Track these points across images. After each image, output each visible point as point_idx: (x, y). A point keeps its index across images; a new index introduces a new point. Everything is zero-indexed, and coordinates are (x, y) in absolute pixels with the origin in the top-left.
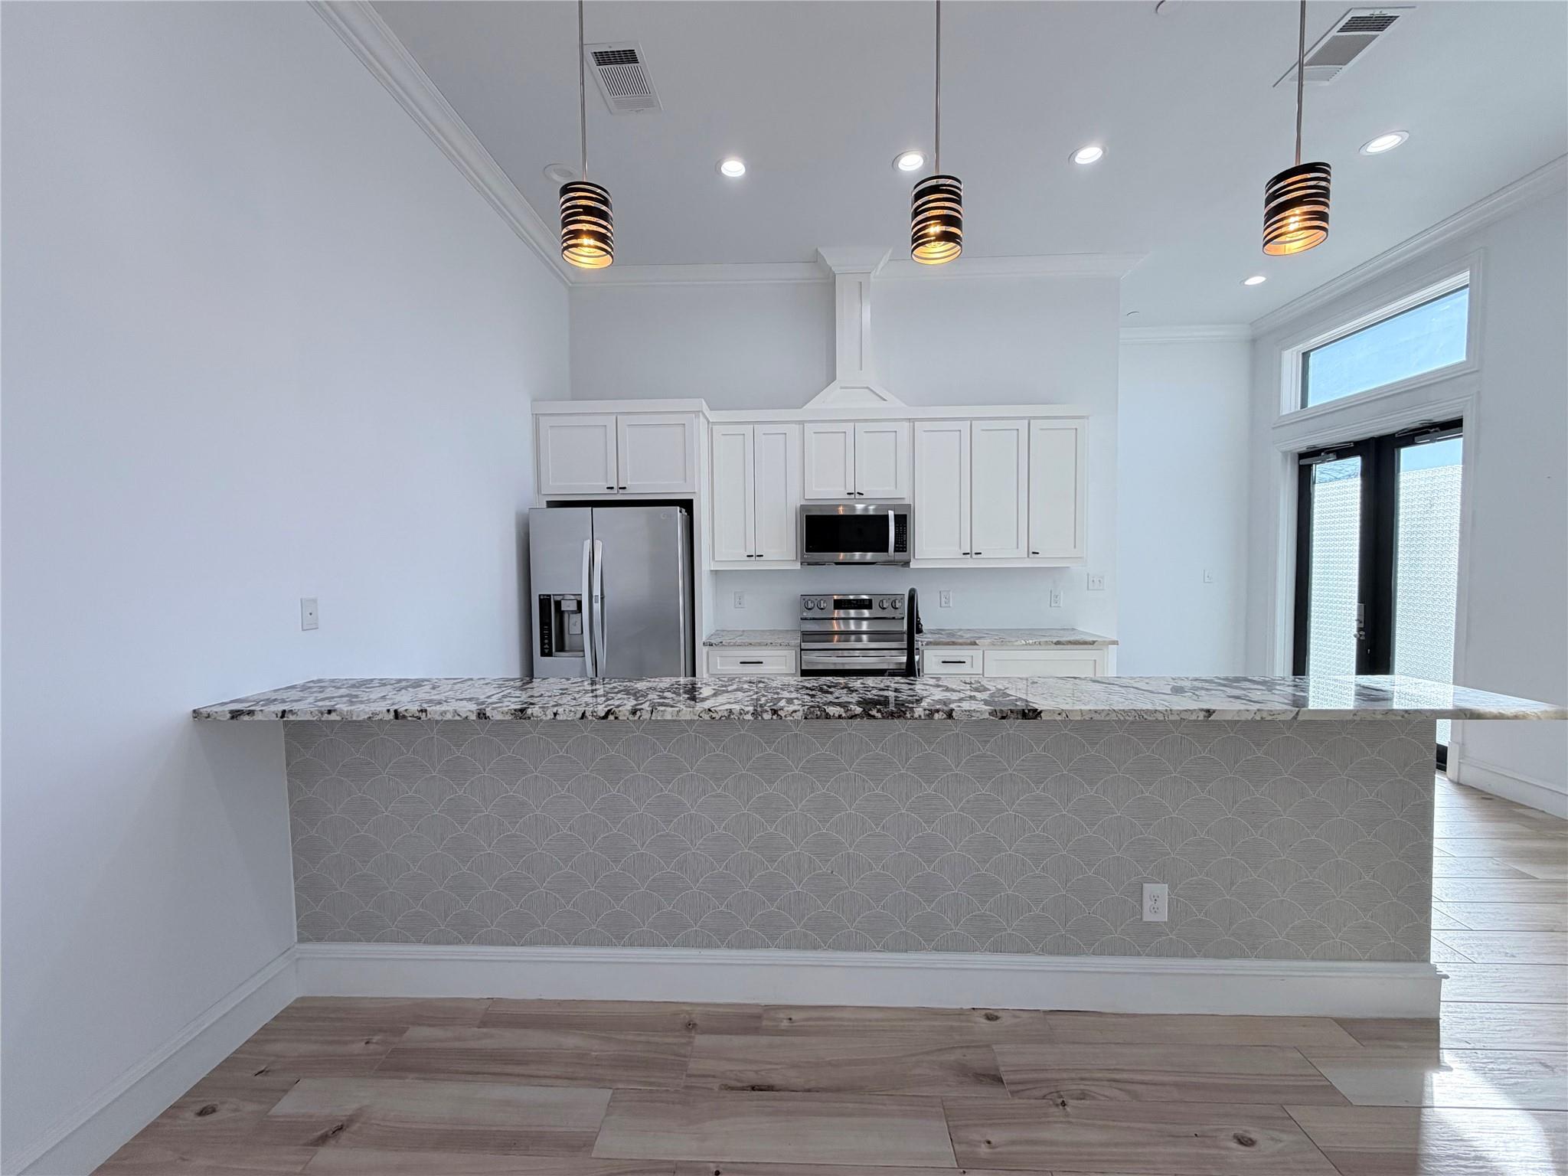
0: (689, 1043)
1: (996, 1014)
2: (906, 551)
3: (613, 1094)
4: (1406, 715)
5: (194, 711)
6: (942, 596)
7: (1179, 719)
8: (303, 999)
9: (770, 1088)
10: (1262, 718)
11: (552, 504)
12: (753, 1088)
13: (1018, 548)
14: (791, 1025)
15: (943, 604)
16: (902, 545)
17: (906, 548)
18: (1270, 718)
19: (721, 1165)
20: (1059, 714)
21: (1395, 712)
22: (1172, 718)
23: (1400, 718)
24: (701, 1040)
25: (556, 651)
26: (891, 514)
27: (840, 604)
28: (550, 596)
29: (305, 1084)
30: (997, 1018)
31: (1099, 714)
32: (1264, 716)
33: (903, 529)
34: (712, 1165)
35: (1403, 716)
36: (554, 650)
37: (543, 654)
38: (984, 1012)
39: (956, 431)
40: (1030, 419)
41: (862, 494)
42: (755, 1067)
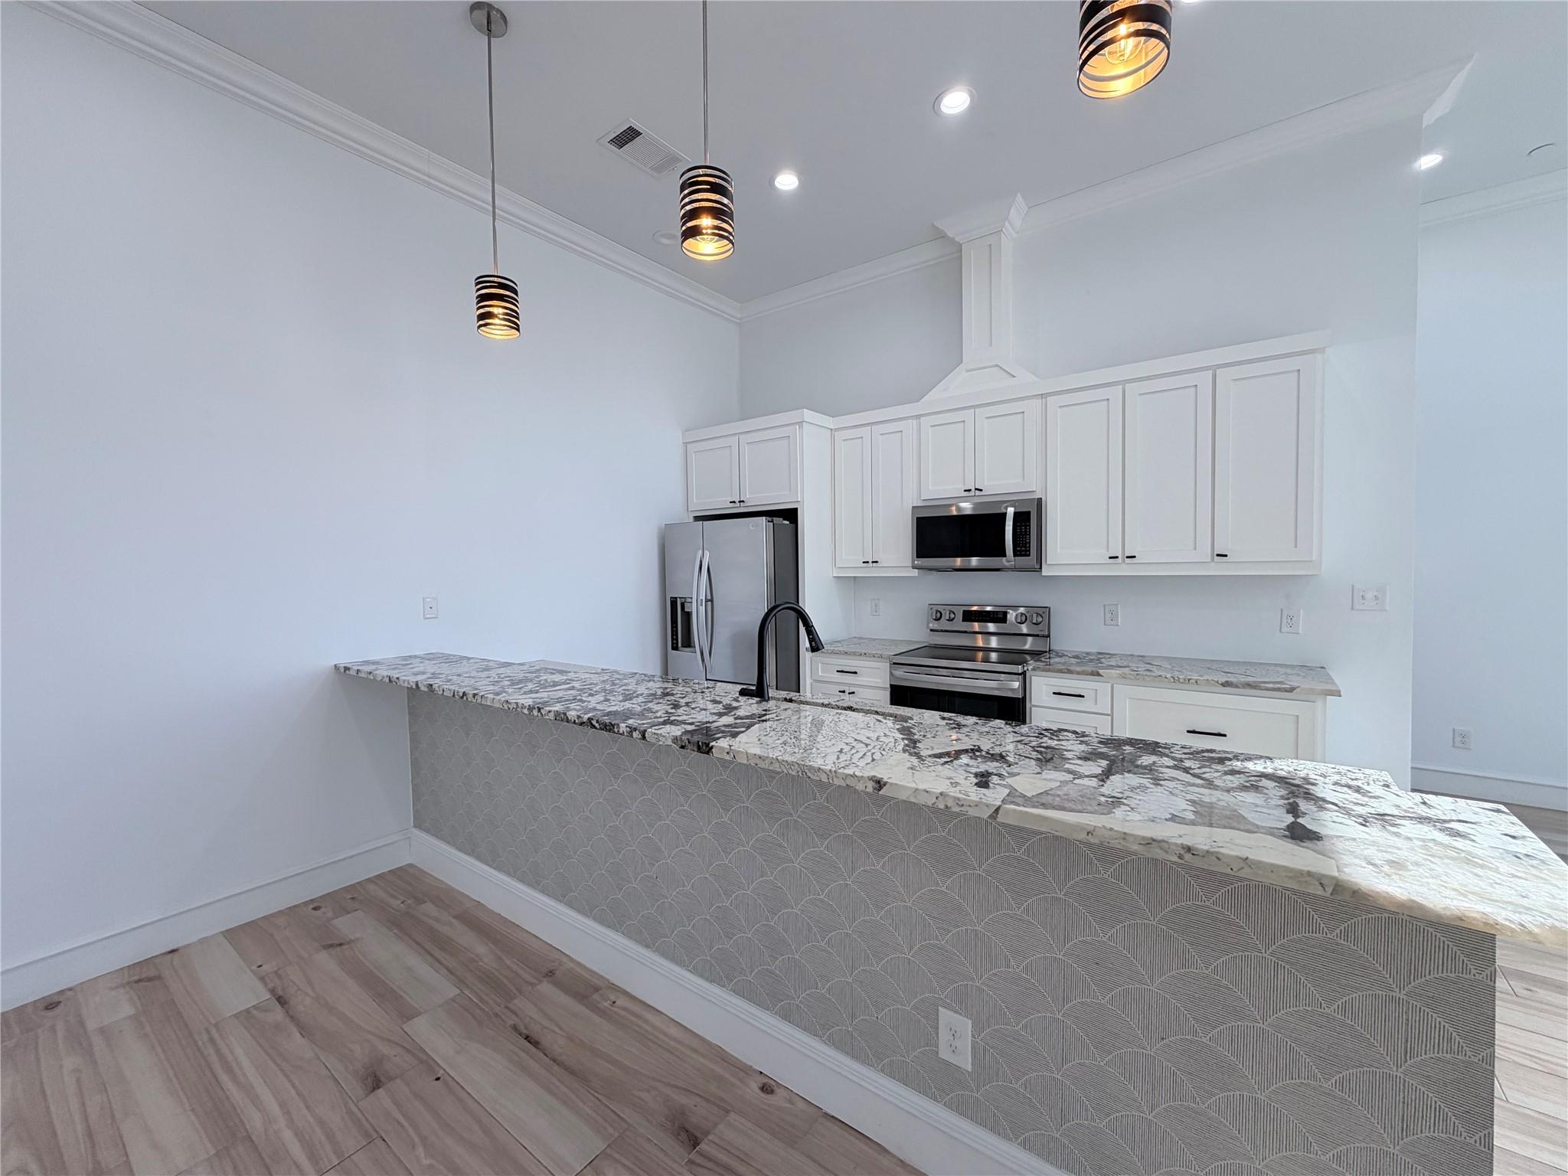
0: (533, 985)
1: (775, 1088)
2: (1029, 555)
3: (459, 995)
4: (1188, 857)
5: (335, 665)
6: (1107, 611)
7: (845, 785)
8: (411, 865)
9: (535, 1044)
10: (947, 807)
11: (697, 518)
12: (527, 1038)
13: (1195, 549)
14: (610, 1007)
15: (1108, 621)
16: (1021, 549)
17: (1029, 551)
18: (956, 809)
19: (447, 1078)
20: (728, 753)
21: (1165, 846)
22: (837, 782)
23: (1175, 859)
24: (546, 988)
25: (683, 647)
26: (1011, 511)
27: (969, 616)
28: (676, 598)
29: (360, 914)
30: (772, 1092)
31: (764, 760)
32: (949, 805)
33: (1026, 529)
34: (442, 1072)
35: (1180, 857)
36: (680, 645)
37: (673, 648)
38: (766, 1080)
39: (1103, 400)
40: (1214, 368)
41: (981, 490)
42: (546, 1023)
